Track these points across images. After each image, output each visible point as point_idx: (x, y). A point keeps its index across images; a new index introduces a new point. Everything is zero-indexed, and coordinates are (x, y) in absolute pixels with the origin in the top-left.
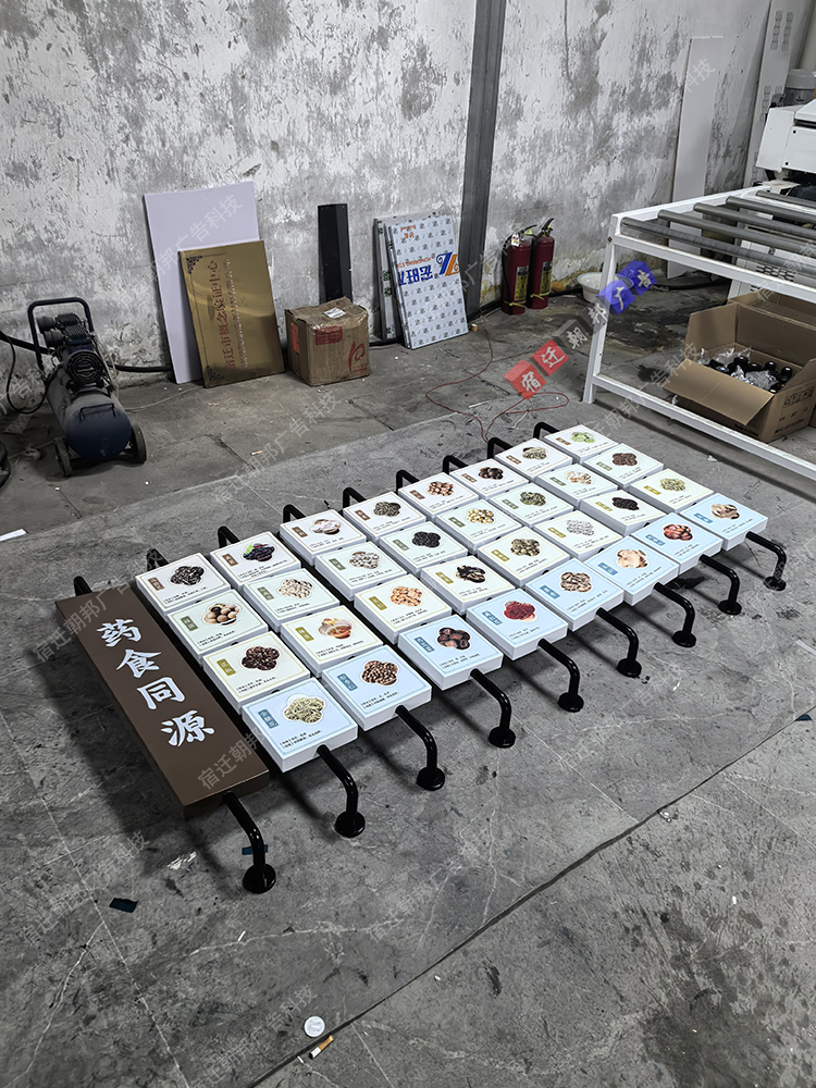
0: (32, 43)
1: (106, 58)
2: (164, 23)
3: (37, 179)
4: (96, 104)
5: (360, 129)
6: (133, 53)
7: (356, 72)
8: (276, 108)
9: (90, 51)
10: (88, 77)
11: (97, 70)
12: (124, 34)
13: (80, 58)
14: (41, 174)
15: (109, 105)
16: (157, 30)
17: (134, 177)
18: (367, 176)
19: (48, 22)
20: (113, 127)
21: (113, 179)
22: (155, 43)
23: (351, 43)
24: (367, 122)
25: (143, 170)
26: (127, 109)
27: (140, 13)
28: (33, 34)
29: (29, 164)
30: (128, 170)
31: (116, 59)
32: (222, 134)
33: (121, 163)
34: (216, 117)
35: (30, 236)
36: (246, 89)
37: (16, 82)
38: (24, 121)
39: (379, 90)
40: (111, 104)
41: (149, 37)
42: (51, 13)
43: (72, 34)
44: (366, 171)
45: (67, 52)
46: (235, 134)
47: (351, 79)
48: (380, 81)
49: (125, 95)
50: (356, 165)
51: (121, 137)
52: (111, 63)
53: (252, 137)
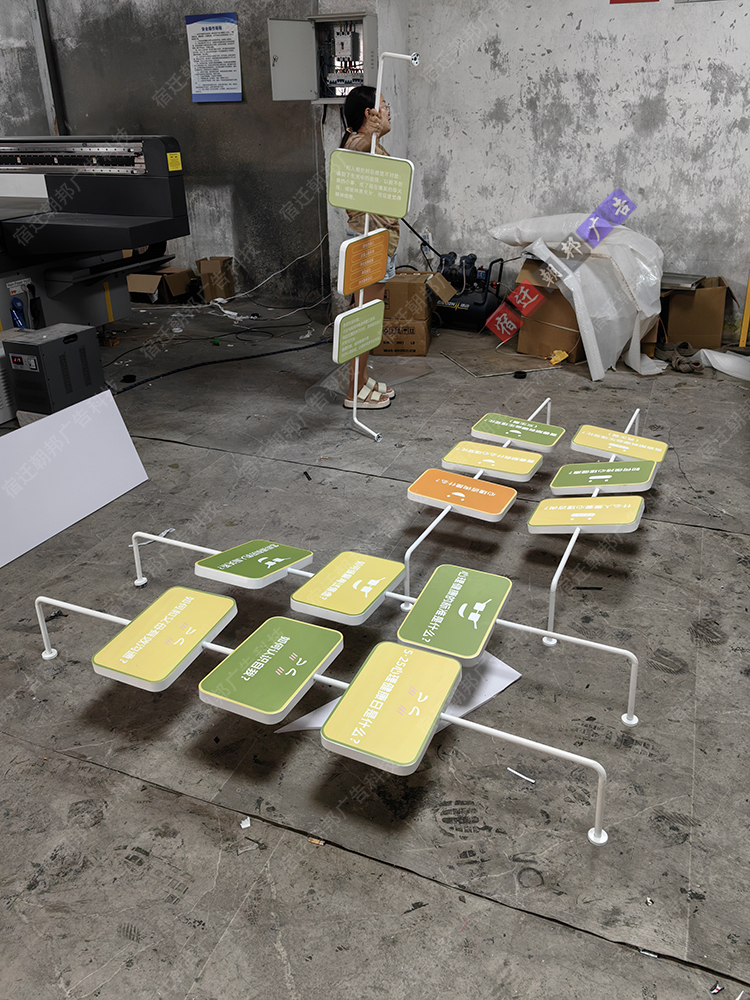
0: (506, 126)
1: (543, 134)
2: (581, 115)
3: (492, 196)
4: (532, 158)
5: (713, 186)
6: (559, 132)
7: (715, 148)
8: (647, 168)
9: (535, 130)
10: (531, 144)
11: (536, 140)
12: (555, 122)
13: (529, 134)
14: (494, 194)
15: (539, 160)
16: (576, 119)
17: (544, 201)
18: (715, 219)
19: (517, 116)
20: (538, 172)
21: (531, 201)
22: (574, 126)
23: (715, 129)
24: (721, 182)
25: (550, 198)
26: (548, 162)
27: (567, 111)
28: (507, 121)
29: (490, 188)
30: (542, 196)
31: (549, 135)
32: (605, 181)
33: (538, 193)
34: (603, 170)
35: (481, 225)
36: (627, 155)
37: (493, 145)
38: (492, 165)
39: (735, 160)
40: (540, 159)
41: (570, 122)
42: (519, 111)
43: (526, 121)
44: (714, 216)
45: (523, 131)
46: (614, 182)
47: (711, 152)
48: (737, 154)
49: (549, 154)
50: (705, 210)
51: (542, 177)
52: (545, 137)
53: (626, 184)
